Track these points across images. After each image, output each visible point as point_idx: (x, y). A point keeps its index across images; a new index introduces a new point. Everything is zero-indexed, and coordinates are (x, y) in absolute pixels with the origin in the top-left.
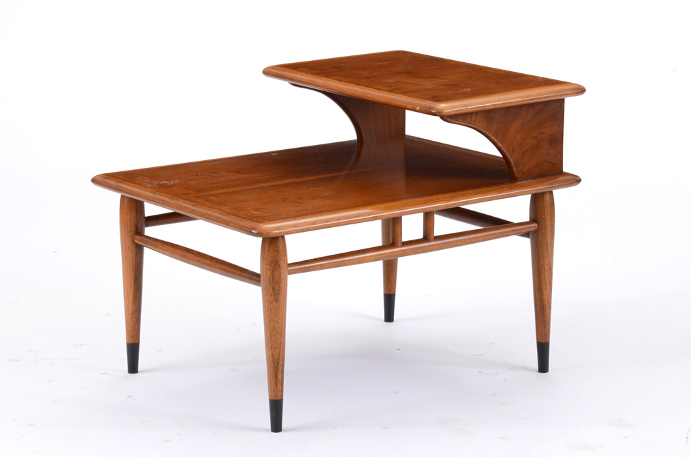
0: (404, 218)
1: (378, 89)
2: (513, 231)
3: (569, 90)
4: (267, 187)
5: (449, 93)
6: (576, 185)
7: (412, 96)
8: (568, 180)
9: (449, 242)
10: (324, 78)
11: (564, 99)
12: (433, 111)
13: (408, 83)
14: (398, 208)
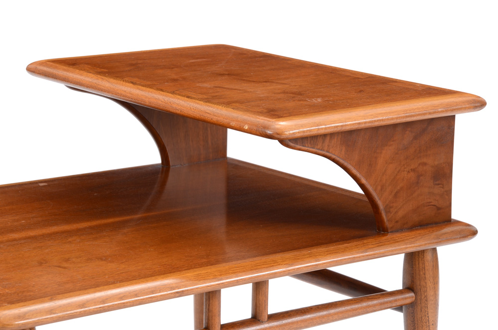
0: (224, 292)
1: (188, 97)
2: (381, 304)
3: (463, 102)
4: (20, 239)
5: (291, 104)
6: (471, 238)
7: (237, 109)
8: (459, 232)
9: (289, 323)
10: (112, 80)
11: (454, 116)
12: (269, 132)
13: (232, 89)
14: (215, 278)
